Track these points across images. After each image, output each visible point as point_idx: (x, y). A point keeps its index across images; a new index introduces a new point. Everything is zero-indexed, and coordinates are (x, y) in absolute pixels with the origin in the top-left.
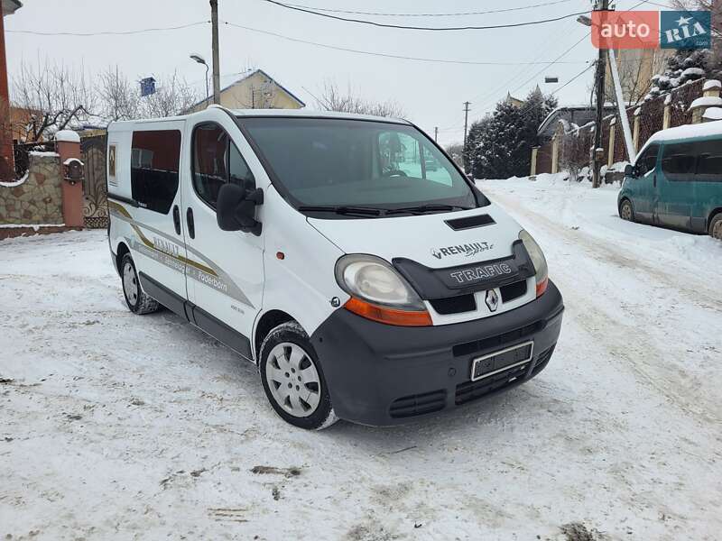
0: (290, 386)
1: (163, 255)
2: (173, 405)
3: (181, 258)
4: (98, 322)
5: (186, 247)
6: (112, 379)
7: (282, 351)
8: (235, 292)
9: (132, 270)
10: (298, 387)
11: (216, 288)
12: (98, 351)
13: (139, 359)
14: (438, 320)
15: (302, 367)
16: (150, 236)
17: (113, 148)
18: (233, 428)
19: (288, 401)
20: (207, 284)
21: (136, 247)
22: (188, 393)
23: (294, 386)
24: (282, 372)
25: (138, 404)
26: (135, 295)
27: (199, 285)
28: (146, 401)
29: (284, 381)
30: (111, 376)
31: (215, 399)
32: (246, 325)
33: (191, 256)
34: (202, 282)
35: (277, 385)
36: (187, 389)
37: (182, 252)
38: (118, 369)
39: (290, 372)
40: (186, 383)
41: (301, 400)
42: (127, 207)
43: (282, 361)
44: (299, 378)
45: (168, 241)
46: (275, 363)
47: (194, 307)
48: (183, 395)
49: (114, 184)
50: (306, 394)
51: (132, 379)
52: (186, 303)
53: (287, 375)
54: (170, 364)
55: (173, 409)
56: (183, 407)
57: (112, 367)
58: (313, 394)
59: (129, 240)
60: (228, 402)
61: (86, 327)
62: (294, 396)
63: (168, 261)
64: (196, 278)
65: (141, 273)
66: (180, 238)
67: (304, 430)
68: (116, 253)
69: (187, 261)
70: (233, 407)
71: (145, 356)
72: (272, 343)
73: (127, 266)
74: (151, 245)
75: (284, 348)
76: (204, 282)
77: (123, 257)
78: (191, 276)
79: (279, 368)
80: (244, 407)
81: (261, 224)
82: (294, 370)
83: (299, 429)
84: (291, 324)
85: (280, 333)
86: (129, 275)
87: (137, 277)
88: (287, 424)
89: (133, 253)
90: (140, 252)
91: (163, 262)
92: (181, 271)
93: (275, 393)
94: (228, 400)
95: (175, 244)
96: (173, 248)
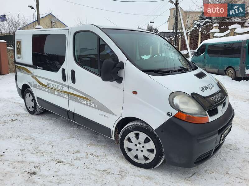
0: (137, 150)
1: (53, 90)
3: (65, 92)
4: (17, 120)
5: (68, 87)
7: (134, 135)
8: (102, 108)
9: (31, 96)
10: (142, 151)
11: (90, 106)
14: (211, 119)
15: (145, 142)
16: (44, 82)
17: (19, 42)
19: (136, 157)
20: (84, 104)
21: (35, 86)
23: (139, 151)
24: (134, 144)
25: (60, 162)
26: (33, 107)
27: (76, 104)
29: (134, 148)
31: (93, 155)
32: (111, 123)
33: (71, 91)
35: (130, 150)
37: (66, 89)
39: (138, 145)
40: (76, 149)
41: (144, 156)
43: (133, 139)
44: (143, 147)
45: (56, 84)
46: (129, 140)
47: (74, 114)
49: (21, 58)
50: (147, 154)
52: (68, 112)
53: (136, 145)
54: (62, 139)
58: (151, 154)
59: (30, 83)
60: (101, 157)
62: (140, 155)
63: (57, 93)
64: (76, 101)
65: (38, 98)
66: (66, 83)
67: (145, 169)
68: (21, 89)
69: (69, 93)
70: (104, 159)
71: (48, 136)
72: (128, 131)
73: (28, 94)
74: (45, 86)
75: (135, 133)
76: (81, 103)
77: (25, 90)
78: (72, 100)
79: (131, 142)
80: (110, 159)
81: (122, 78)
82: (140, 143)
83: (142, 168)
84: (138, 123)
85: (133, 127)
86: (29, 98)
87: (34, 99)
88: (135, 167)
89: (33, 89)
90: (38, 88)
91: (53, 93)
92: (66, 98)
93: (129, 154)
94: (100, 156)
95: (61, 86)
96: (59, 87)
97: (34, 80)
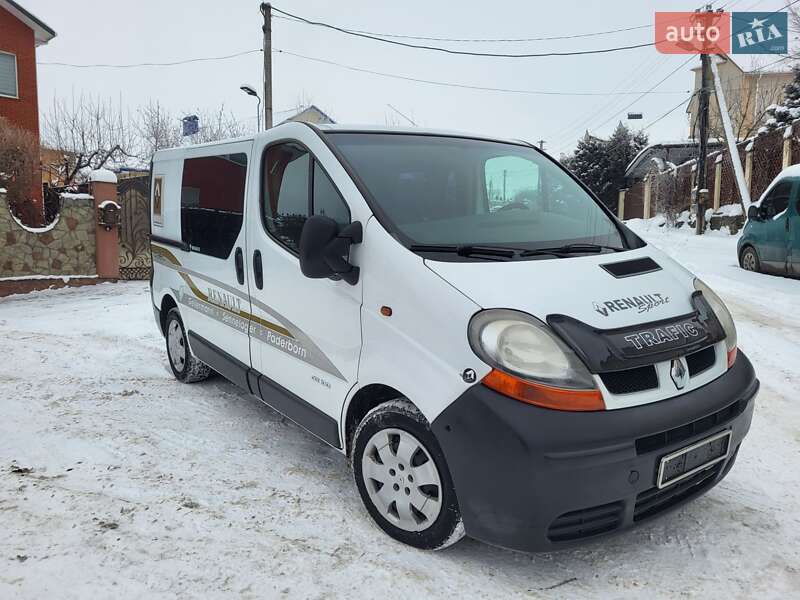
0: (397, 487)
1: (220, 309)
2: (237, 507)
3: (243, 314)
4: (137, 392)
5: (250, 299)
6: (155, 469)
7: (386, 439)
8: (317, 359)
9: (179, 328)
10: (408, 491)
11: (291, 353)
12: (138, 430)
13: (189, 442)
15: (415, 463)
16: (204, 287)
17: (159, 181)
18: (319, 544)
19: (393, 508)
20: (279, 347)
21: (186, 300)
22: (255, 491)
23: (402, 489)
24: (386, 468)
25: (192, 506)
26: (182, 360)
27: (266, 347)
28: (201, 502)
29: (388, 481)
30: (154, 466)
32: (334, 403)
33: (257, 312)
34: (272, 344)
35: (378, 485)
36: (253, 485)
37: (245, 306)
38: (163, 455)
39: (397, 470)
40: (250, 476)
41: (413, 508)
42: (176, 252)
43: (385, 453)
44: (411, 478)
46: (375, 455)
47: (260, 376)
48: (248, 493)
49: (160, 224)
50: (419, 501)
51: (181, 470)
52: (249, 371)
53: (393, 472)
55: (238, 514)
56: (252, 511)
57: (155, 453)
59: (176, 292)
60: (307, 505)
61: (123, 398)
62: (403, 503)
63: (226, 318)
64: (264, 339)
65: (190, 332)
66: (243, 289)
67: (416, 550)
68: (160, 308)
69: (252, 318)
70: (315, 512)
71: (196, 438)
72: (372, 429)
73: (173, 324)
74: (204, 298)
75: (389, 436)
76: (274, 345)
77: (168, 312)
78: (257, 336)
79: (381, 463)
80: (330, 513)
81: (358, 269)
82: (402, 467)
83: (408, 547)
84: (399, 404)
85: (383, 416)
86: (175, 334)
87: (185, 337)
88: (391, 539)
89: (181, 308)
90: (190, 306)
91: (219, 319)
92: (243, 331)
93: (374, 497)
94: (307, 502)
95: (236, 297)
96: (233, 301)
97: (184, 283)
